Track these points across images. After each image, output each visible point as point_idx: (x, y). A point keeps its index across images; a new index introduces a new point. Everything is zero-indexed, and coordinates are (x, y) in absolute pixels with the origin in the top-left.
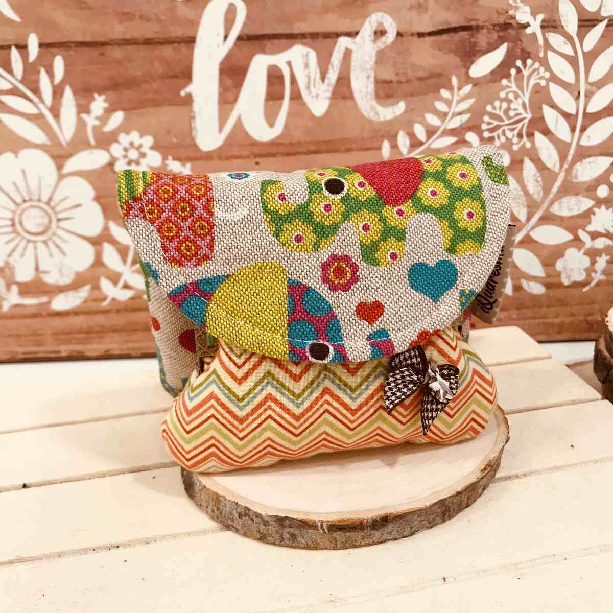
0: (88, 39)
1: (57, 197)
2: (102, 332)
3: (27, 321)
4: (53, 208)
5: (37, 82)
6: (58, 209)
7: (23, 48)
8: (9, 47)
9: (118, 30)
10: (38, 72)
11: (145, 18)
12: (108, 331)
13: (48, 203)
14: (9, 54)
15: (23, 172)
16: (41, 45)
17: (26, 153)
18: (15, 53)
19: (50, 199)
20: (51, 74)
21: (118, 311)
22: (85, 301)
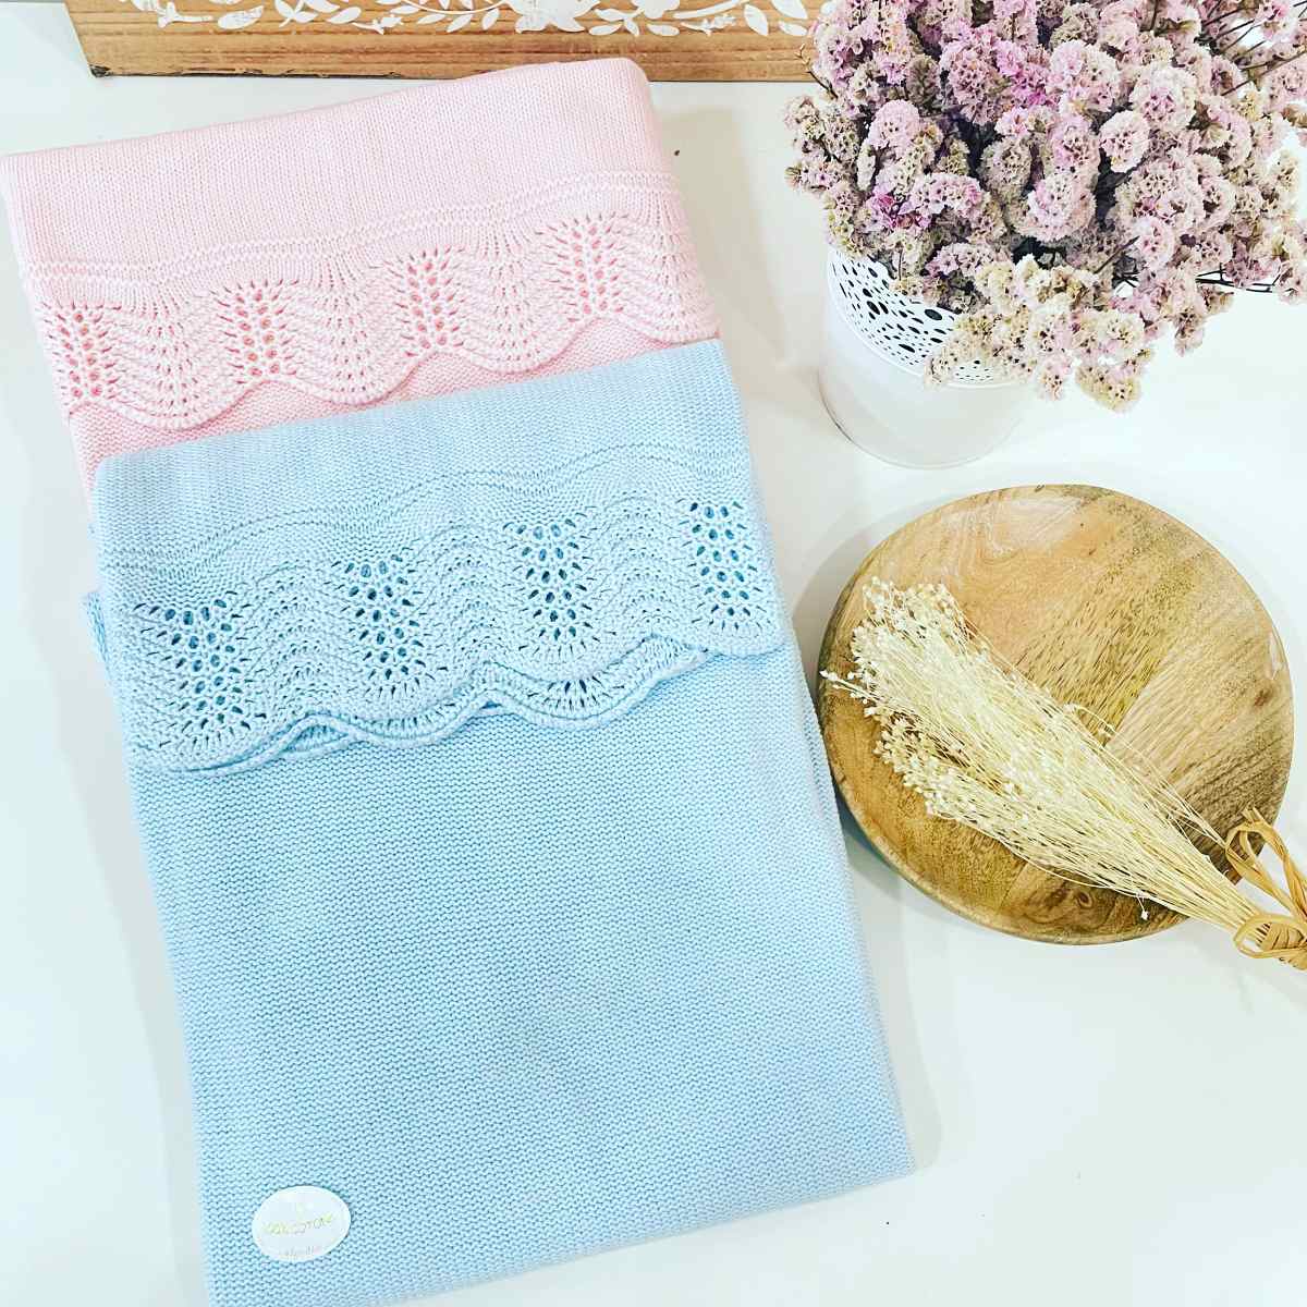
2: (280, 53)
3: (190, 38)
12: (288, 52)
21: (299, 33)
22: (258, 22)
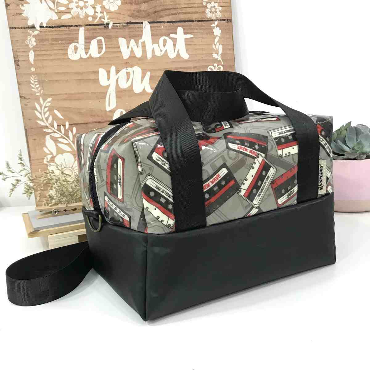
0: (82, 122)
1: (74, 166)
4: (73, 169)
5: (68, 134)
6: (74, 169)
7: (64, 126)
8: (61, 126)
9: (91, 119)
10: (69, 132)
11: (98, 116)
13: (71, 168)
14: (60, 128)
15: (64, 159)
16: (70, 125)
17: (64, 154)
18: (62, 127)
19: (72, 166)
20: (72, 132)
